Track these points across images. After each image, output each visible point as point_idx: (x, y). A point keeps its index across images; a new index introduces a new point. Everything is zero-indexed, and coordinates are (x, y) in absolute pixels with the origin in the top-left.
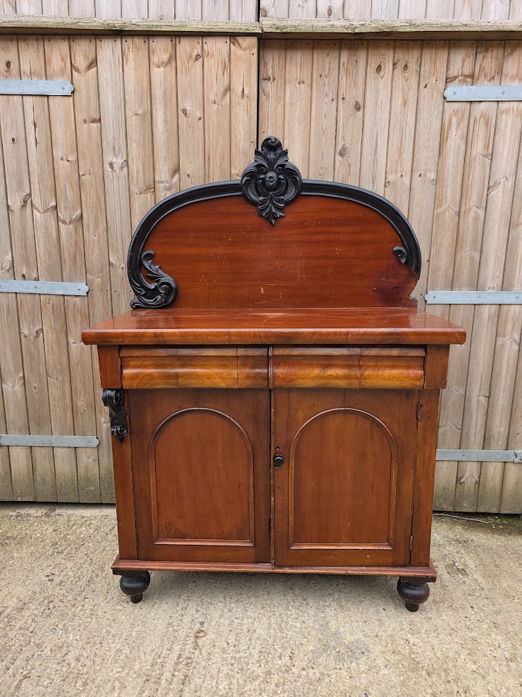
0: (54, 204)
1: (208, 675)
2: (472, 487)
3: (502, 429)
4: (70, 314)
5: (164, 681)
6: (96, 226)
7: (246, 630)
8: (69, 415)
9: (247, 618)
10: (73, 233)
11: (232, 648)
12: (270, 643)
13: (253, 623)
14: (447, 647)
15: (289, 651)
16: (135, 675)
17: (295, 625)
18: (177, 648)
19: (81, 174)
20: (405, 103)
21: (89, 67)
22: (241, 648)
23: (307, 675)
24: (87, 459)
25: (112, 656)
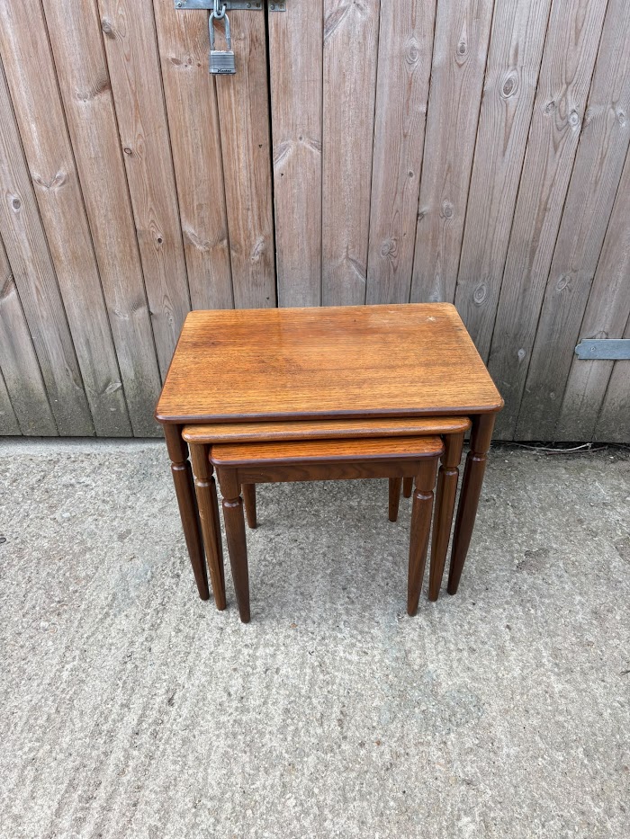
1: (191, 757)
5: (112, 767)
7: (260, 669)
9: (266, 645)
11: (235, 704)
12: (303, 692)
13: (274, 656)
14: (622, 699)
15: (336, 709)
16: (61, 756)
17: (349, 657)
18: (137, 703)
22: (253, 702)
23: (369, 757)
25: (24, 719)
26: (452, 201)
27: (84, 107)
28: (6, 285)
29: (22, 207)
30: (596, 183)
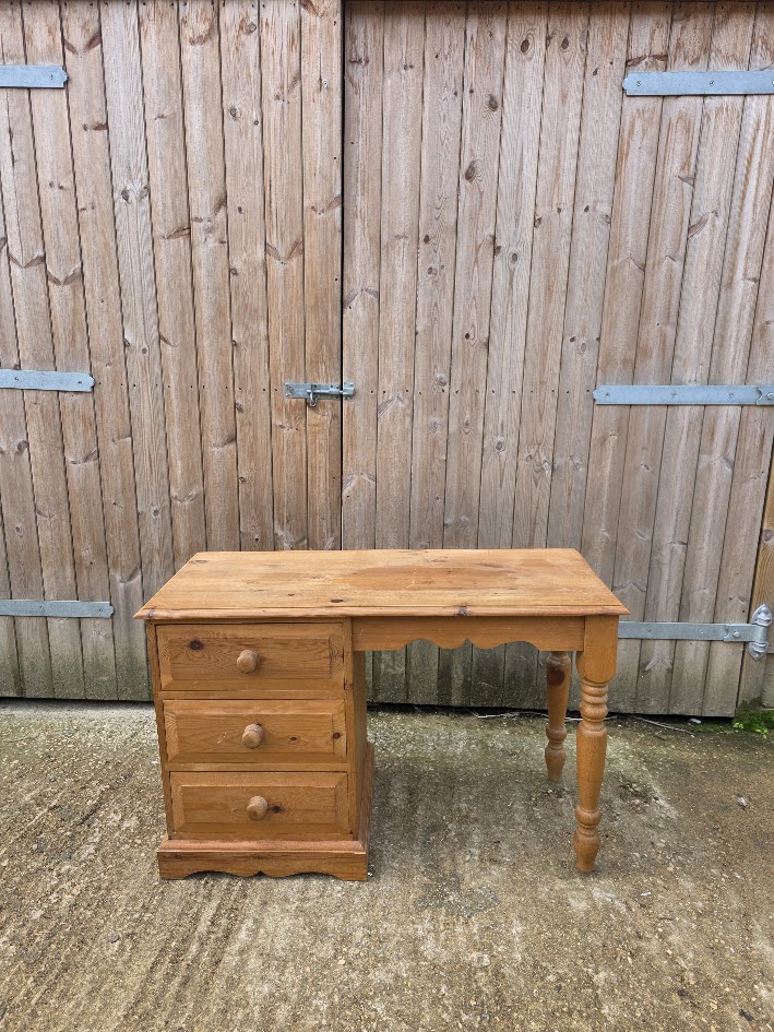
0: (41, 253)
2: (662, 676)
3: (707, 592)
4: (67, 420)
6: (104, 286)
8: (69, 570)
10: (70, 297)
19: (80, 207)
20: (564, 97)
21: (90, 45)
24: (97, 635)
26: (468, 516)
27: (217, 452)
28: (135, 571)
29: (159, 516)
30: (568, 506)
